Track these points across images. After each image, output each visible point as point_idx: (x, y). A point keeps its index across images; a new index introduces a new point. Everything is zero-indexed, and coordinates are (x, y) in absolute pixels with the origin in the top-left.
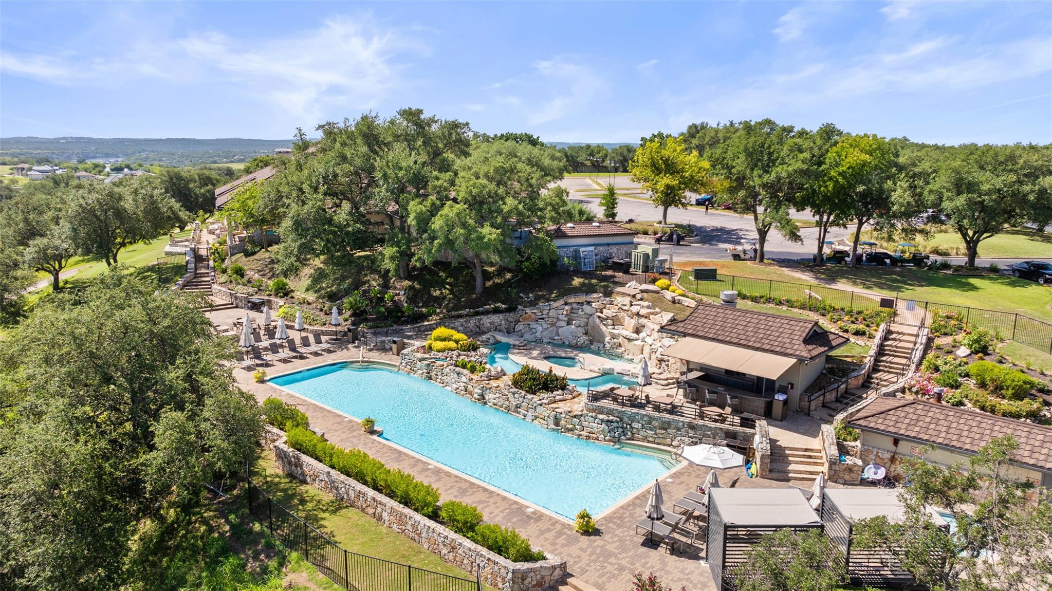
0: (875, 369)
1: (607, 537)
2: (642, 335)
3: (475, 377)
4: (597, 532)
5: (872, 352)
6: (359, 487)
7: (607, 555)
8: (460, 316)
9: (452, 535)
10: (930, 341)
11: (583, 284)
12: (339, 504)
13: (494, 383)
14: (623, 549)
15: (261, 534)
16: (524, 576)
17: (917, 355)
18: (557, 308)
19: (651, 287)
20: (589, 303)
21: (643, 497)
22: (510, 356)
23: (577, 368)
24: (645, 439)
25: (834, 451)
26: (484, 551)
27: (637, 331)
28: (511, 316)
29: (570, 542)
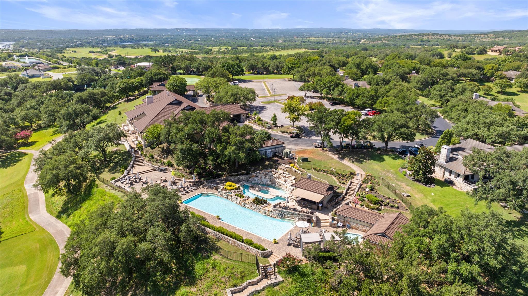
0: (346, 195)
1: (280, 244)
2: (287, 183)
3: (242, 200)
4: (278, 243)
5: (345, 190)
6: (223, 235)
7: (280, 248)
8: (232, 176)
9: (247, 246)
10: (361, 185)
11: (269, 164)
12: (218, 239)
13: (247, 201)
14: (283, 246)
15: (203, 248)
16: (264, 253)
17: (356, 190)
18: (261, 174)
19: (289, 166)
20: (271, 172)
21: (287, 234)
22: (250, 190)
23: (269, 195)
24: (288, 217)
25: (331, 220)
26: (255, 249)
27: (285, 181)
28: (248, 176)
29: (272, 245)
